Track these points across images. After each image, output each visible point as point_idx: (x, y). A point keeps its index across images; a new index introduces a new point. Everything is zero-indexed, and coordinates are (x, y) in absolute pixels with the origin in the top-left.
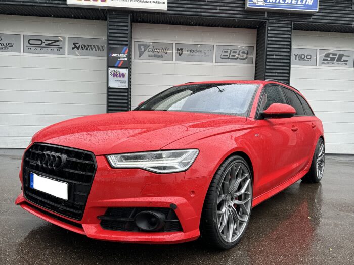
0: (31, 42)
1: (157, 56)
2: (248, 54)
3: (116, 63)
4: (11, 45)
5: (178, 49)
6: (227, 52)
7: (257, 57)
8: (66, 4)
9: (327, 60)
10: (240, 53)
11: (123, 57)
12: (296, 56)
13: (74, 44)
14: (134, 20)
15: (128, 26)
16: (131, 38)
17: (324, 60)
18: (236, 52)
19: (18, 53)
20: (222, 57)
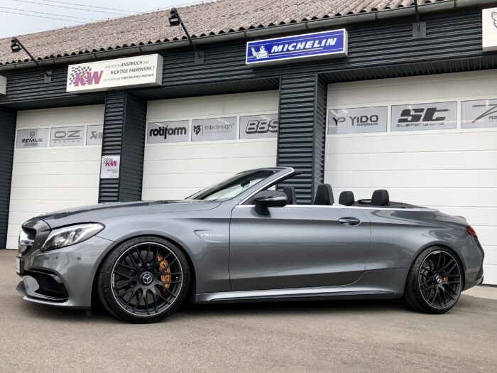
0: (57, 135)
4: (41, 140)
5: (195, 127)
6: (254, 124)
8: (66, 92)
9: (406, 120)
12: (353, 120)
17: (401, 121)
18: (265, 123)
19: (46, 148)
20: (248, 131)
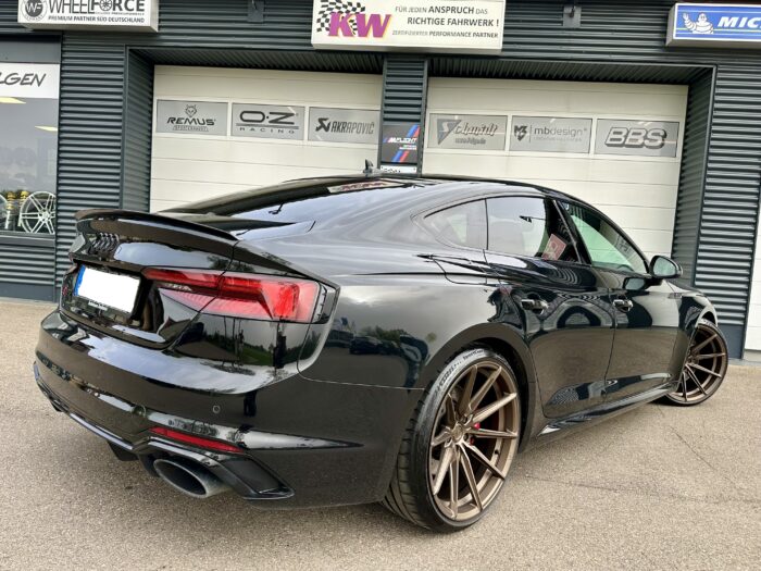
0: (246, 116)
1: (474, 142)
2: (665, 136)
3: (394, 155)
4: (211, 122)
5: (516, 128)
6: (620, 133)
7: (685, 144)
8: (310, 45)
10: (649, 136)
11: (409, 144)
13: (321, 120)
14: (434, 73)
15: (421, 84)
16: (426, 107)
18: (640, 134)
19: (223, 138)
20: (609, 142)
